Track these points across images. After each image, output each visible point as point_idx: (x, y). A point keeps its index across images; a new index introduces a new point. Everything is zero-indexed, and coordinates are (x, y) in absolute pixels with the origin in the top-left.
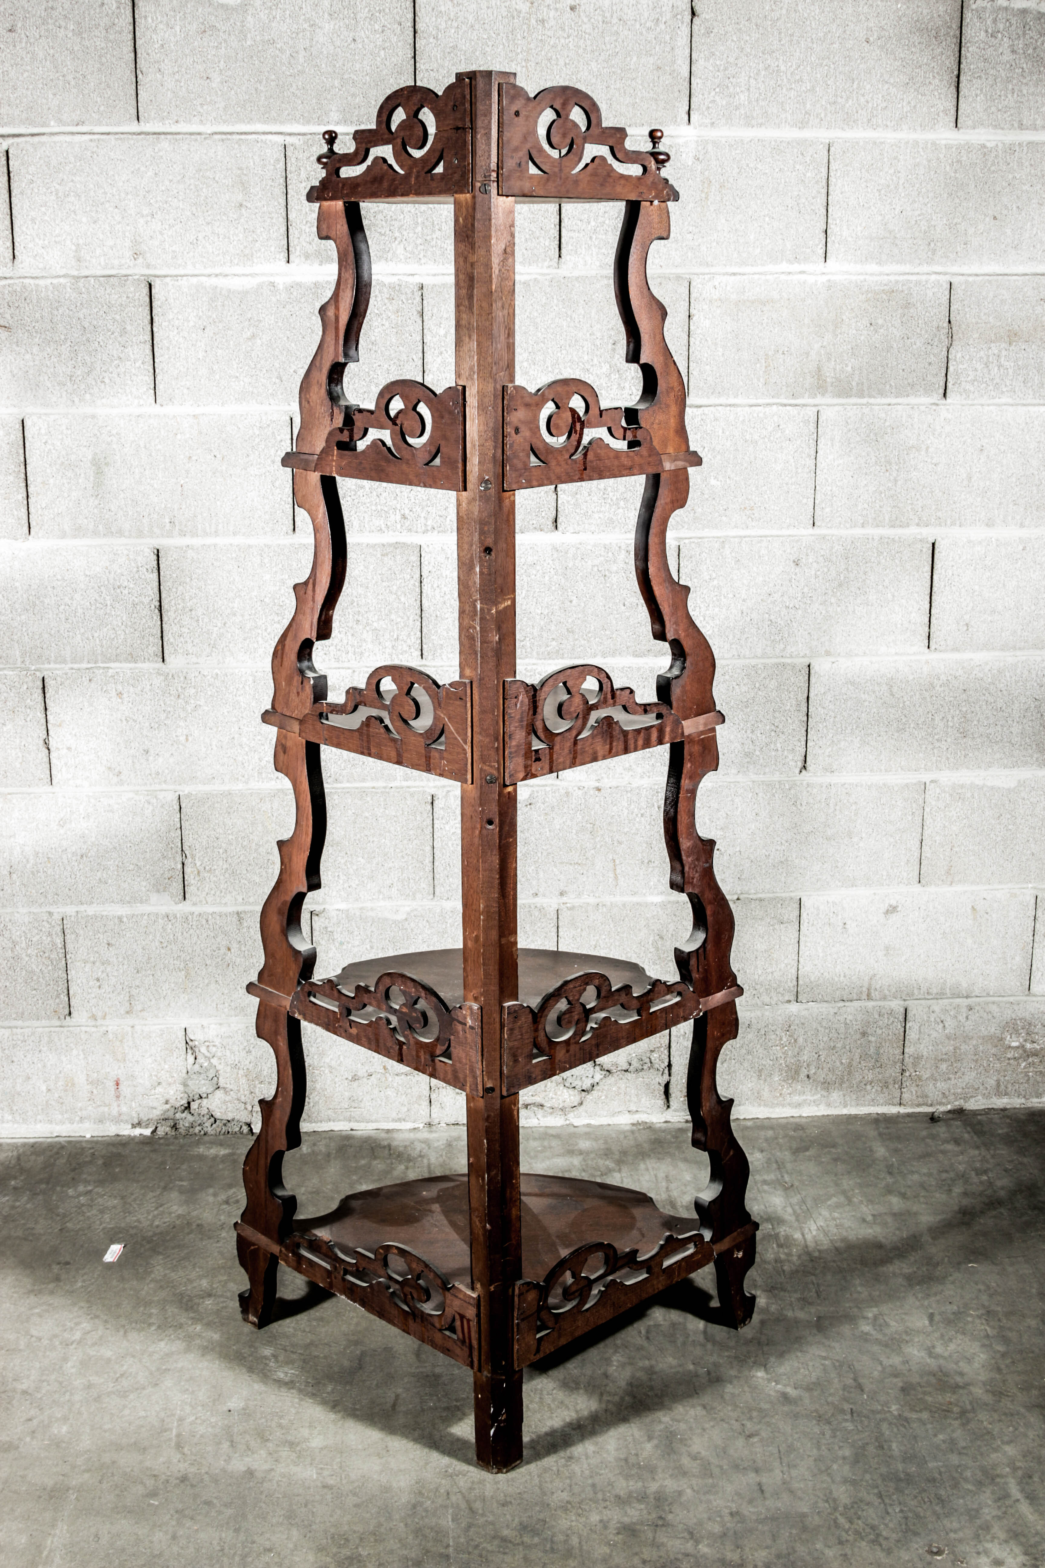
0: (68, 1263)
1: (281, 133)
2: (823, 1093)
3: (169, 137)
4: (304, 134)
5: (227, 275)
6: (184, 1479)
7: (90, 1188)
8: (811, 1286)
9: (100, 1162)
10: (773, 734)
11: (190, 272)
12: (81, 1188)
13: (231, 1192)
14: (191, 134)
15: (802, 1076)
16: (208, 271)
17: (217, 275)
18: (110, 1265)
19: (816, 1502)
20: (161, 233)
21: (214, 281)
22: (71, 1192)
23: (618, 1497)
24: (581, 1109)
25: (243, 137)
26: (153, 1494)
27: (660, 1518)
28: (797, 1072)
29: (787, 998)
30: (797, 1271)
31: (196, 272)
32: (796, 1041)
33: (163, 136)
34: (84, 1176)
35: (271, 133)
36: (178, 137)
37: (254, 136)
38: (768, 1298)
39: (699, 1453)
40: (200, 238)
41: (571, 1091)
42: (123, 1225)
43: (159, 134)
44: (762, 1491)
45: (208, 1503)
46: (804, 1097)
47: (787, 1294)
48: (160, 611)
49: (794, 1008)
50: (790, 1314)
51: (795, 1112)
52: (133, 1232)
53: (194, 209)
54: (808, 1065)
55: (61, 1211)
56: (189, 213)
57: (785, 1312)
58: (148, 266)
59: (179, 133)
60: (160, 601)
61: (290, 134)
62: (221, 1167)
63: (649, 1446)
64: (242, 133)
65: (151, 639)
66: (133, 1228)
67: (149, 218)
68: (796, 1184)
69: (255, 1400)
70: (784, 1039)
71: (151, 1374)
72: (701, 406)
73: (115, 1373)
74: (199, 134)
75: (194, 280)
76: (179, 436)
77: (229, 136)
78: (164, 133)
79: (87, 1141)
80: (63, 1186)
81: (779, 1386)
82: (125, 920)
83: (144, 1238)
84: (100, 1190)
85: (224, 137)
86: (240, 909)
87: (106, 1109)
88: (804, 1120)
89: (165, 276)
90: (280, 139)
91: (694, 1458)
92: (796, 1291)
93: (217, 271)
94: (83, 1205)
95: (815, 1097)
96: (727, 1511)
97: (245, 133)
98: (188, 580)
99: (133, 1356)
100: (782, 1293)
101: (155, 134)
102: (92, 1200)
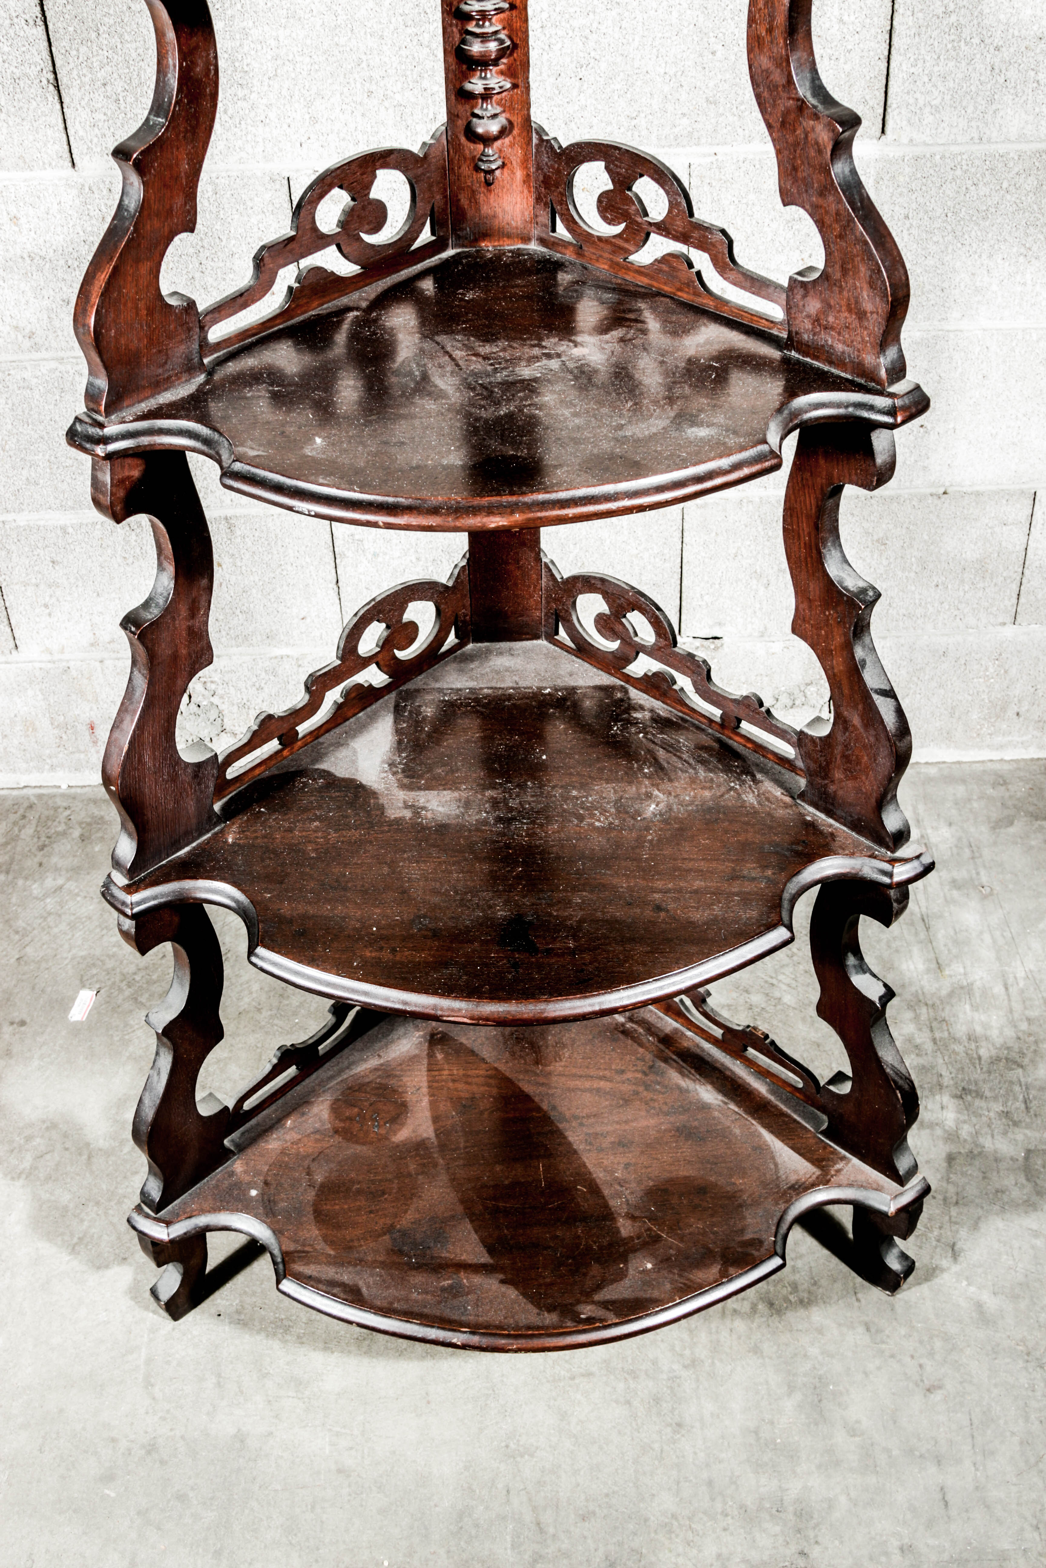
0: (23, 1023)
2: (1035, 733)
6: (151, 1448)
7: (60, 882)
8: (1017, 1088)
9: (76, 833)
12: (50, 882)
15: (1011, 713)
18: (76, 1030)
19: (1022, 1529)
22: (36, 889)
23: (743, 1508)
26: (108, 1478)
27: (802, 1553)
28: (1004, 709)
29: (1001, 620)
30: (998, 1059)
32: (1006, 672)
34: (54, 859)
38: (959, 1112)
39: (858, 1422)
42: (98, 952)
44: (946, 1504)
45: (181, 1498)
46: (1010, 738)
47: (983, 1104)
48: (57, 87)
49: (1010, 631)
50: (988, 1143)
51: (996, 756)
52: (110, 964)
54: (1019, 701)
55: (20, 923)
57: (981, 1140)
60: (55, 73)
63: (789, 1404)
65: (50, 132)
68: (997, 888)
69: (254, 1293)
70: (991, 670)
71: (119, 1238)
73: (72, 1235)
79: (63, 795)
80: (26, 878)
81: (972, 1289)
82: (70, 530)
83: (124, 977)
84: (71, 885)
87: (82, 756)
88: (1006, 767)
91: (853, 1431)
92: (995, 1098)
94: (50, 914)
95: (1025, 738)
96: (895, 1543)
98: (93, 35)
99: (98, 1203)
100: (978, 1102)
102: (61, 904)
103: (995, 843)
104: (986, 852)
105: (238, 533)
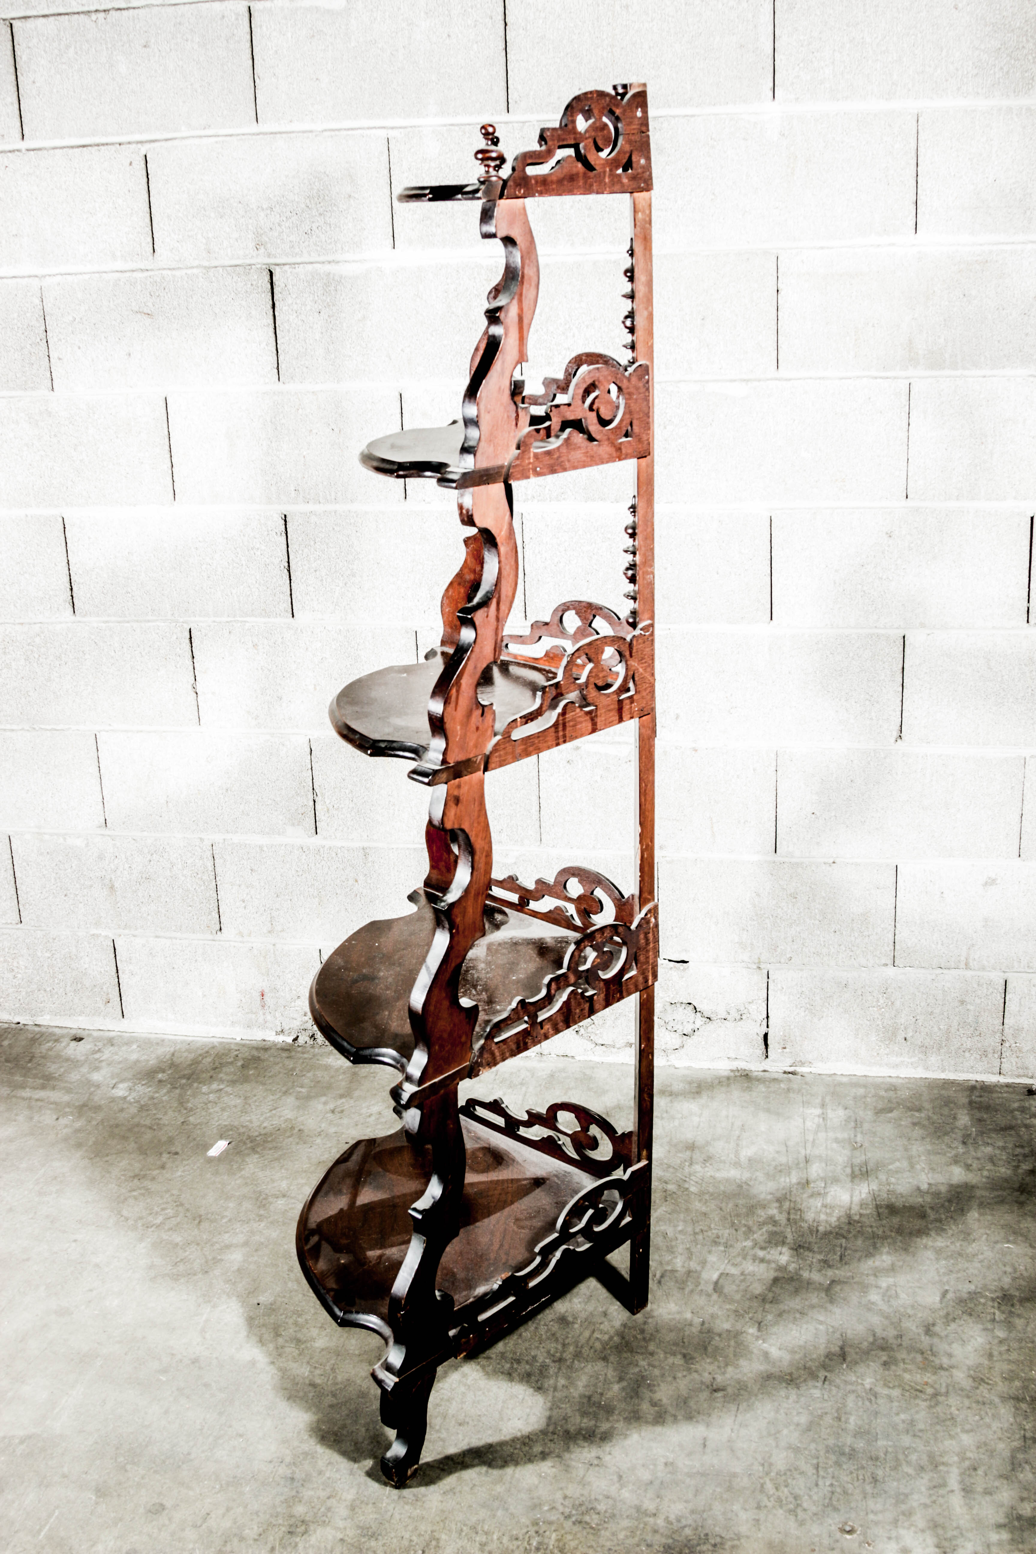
0: (176, 1153)
1: (384, 128)
2: (920, 1055)
3: (284, 135)
4: (405, 128)
5: (338, 262)
6: (195, 1361)
7: (221, 1087)
8: (838, 1249)
9: (240, 1064)
10: (867, 703)
11: (307, 260)
12: (215, 1086)
13: (340, 1102)
14: (304, 132)
15: (900, 1038)
16: (322, 259)
17: (330, 262)
18: (211, 1160)
19: (752, 1464)
20: (279, 225)
21: (327, 268)
22: (205, 1089)
23: (567, 1432)
24: (682, 1051)
25: (350, 132)
26: (165, 1371)
27: (598, 1458)
28: (894, 1034)
29: (883, 962)
30: (831, 1233)
31: (312, 260)
32: (892, 1003)
33: (278, 135)
34: (221, 1075)
35: (375, 128)
36: (292, 135)
37: (360, 131)
38: (792, 1256)
39: (660, 1400)
40: (314, 228)
41: (673, 1034)
42: (236, 1123)
43: (276, 133)
44: (705, 1446)
45: (206, 1385)
46: (902, 1059)
47: (810, 1254)
48: (289, 571)
49: (891, 971)
50: (806, 1274)
51: (893, 1073)
52: (242, 1130)
53: (308, 201)
54: (906, 1028)
55: (190, 1105)
56: (303, 206)
57: (801, 1272)
58: (269, 256)
59: (293, 132)
60: (289, 562)
61: (392, 128)
62: (341, 1077)
63: (616, 1387)
64: (348, 129)
65: (282, 596)
66: (243, 1127)
67: (269, 212)
68: (866, 1144)
69: (284, 1297)
70: (881, 1001)
71: (206, 1262)
72: (790, 380)
73: (177, 1257)
74: (311, 132)
75: (310, 267)
76: (300, 411)
77: (337, 133)
78: (280, 133)
79: (237, 1044)
80: (200, 1083)
81: (765, 1345)
82: (265, 849)
83: (249, 1137)
84: (229, 1089)
85: (333, 133)
86: (366, 845)
87: (254, 1016)
88: (900, 1081)
89: (284, 265)
90: (383, 133)
91: (654, 1404)
92: (820, 1253)
93: (330, 258)
94: (210, 1102)
95: (913, 1060)
96: (663, 1460)
97: (352, 129)
98: (312, 543)
99: (198, 1244)
100: (806, 1253)
101: (272, 133)
102: (219, 1098)
103: (875, 1121)
104: (866, 1126)
105: (370, 859)
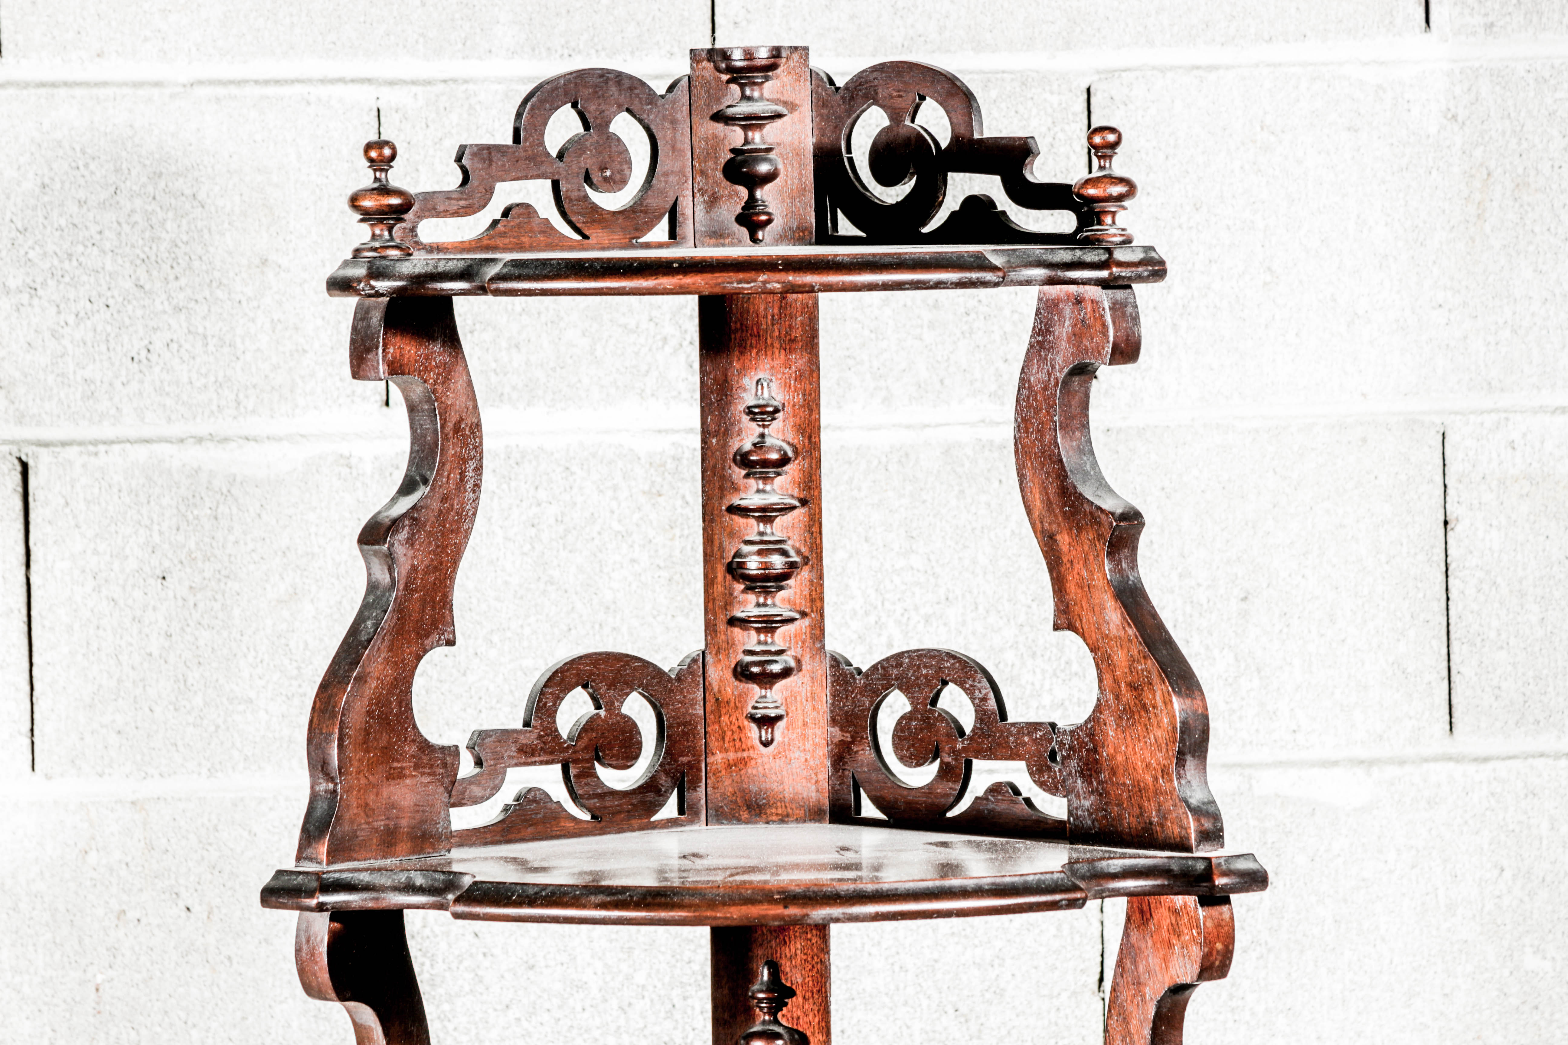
1: (369, 81)
3: (78, 92)
4: (428, 83)
5: (226, 440)
11: (132, 434)
14: (137, 85)
16: (177, 430)
17: (200, 440)
20: (54, 334)
21: (193, 454)
25: (271, 90)
31: (147, 432)
33: (63, 92)
35: (342, 80)
36: (102, 92)
37: (298, 89)
40: (158, 345)
43: (54, 85)
53: (141, 272)
56: (129, 284)
58: (20, 419)
59: (105, 84)
61: (392, 83)
64: (267, 82)
67: (25, 298)
72: (1486, 760)
74: (157, 84)
75: (141, 453)
76: (93, 857)
77: (233, 90)
78: (66, 84)
85: (221, 91)
89: (64, 444)
90: (366, 96)
93: (202, 428)
97: (277, 82)
101: (42, 85)
